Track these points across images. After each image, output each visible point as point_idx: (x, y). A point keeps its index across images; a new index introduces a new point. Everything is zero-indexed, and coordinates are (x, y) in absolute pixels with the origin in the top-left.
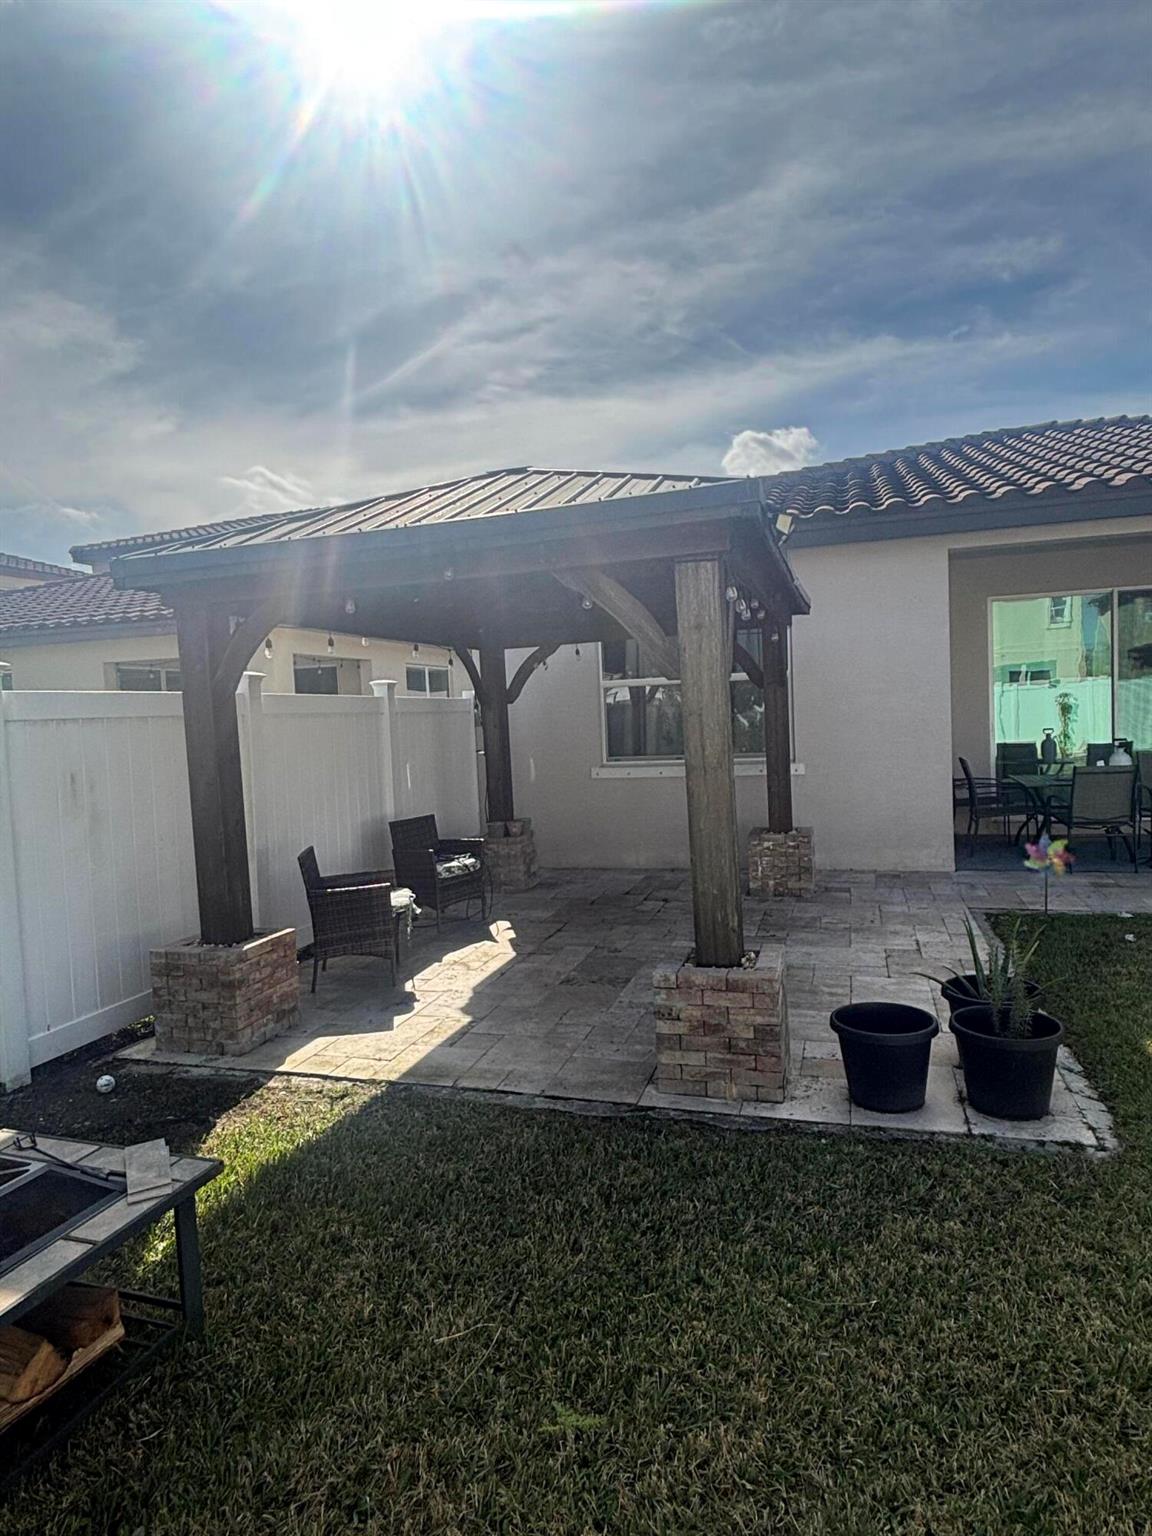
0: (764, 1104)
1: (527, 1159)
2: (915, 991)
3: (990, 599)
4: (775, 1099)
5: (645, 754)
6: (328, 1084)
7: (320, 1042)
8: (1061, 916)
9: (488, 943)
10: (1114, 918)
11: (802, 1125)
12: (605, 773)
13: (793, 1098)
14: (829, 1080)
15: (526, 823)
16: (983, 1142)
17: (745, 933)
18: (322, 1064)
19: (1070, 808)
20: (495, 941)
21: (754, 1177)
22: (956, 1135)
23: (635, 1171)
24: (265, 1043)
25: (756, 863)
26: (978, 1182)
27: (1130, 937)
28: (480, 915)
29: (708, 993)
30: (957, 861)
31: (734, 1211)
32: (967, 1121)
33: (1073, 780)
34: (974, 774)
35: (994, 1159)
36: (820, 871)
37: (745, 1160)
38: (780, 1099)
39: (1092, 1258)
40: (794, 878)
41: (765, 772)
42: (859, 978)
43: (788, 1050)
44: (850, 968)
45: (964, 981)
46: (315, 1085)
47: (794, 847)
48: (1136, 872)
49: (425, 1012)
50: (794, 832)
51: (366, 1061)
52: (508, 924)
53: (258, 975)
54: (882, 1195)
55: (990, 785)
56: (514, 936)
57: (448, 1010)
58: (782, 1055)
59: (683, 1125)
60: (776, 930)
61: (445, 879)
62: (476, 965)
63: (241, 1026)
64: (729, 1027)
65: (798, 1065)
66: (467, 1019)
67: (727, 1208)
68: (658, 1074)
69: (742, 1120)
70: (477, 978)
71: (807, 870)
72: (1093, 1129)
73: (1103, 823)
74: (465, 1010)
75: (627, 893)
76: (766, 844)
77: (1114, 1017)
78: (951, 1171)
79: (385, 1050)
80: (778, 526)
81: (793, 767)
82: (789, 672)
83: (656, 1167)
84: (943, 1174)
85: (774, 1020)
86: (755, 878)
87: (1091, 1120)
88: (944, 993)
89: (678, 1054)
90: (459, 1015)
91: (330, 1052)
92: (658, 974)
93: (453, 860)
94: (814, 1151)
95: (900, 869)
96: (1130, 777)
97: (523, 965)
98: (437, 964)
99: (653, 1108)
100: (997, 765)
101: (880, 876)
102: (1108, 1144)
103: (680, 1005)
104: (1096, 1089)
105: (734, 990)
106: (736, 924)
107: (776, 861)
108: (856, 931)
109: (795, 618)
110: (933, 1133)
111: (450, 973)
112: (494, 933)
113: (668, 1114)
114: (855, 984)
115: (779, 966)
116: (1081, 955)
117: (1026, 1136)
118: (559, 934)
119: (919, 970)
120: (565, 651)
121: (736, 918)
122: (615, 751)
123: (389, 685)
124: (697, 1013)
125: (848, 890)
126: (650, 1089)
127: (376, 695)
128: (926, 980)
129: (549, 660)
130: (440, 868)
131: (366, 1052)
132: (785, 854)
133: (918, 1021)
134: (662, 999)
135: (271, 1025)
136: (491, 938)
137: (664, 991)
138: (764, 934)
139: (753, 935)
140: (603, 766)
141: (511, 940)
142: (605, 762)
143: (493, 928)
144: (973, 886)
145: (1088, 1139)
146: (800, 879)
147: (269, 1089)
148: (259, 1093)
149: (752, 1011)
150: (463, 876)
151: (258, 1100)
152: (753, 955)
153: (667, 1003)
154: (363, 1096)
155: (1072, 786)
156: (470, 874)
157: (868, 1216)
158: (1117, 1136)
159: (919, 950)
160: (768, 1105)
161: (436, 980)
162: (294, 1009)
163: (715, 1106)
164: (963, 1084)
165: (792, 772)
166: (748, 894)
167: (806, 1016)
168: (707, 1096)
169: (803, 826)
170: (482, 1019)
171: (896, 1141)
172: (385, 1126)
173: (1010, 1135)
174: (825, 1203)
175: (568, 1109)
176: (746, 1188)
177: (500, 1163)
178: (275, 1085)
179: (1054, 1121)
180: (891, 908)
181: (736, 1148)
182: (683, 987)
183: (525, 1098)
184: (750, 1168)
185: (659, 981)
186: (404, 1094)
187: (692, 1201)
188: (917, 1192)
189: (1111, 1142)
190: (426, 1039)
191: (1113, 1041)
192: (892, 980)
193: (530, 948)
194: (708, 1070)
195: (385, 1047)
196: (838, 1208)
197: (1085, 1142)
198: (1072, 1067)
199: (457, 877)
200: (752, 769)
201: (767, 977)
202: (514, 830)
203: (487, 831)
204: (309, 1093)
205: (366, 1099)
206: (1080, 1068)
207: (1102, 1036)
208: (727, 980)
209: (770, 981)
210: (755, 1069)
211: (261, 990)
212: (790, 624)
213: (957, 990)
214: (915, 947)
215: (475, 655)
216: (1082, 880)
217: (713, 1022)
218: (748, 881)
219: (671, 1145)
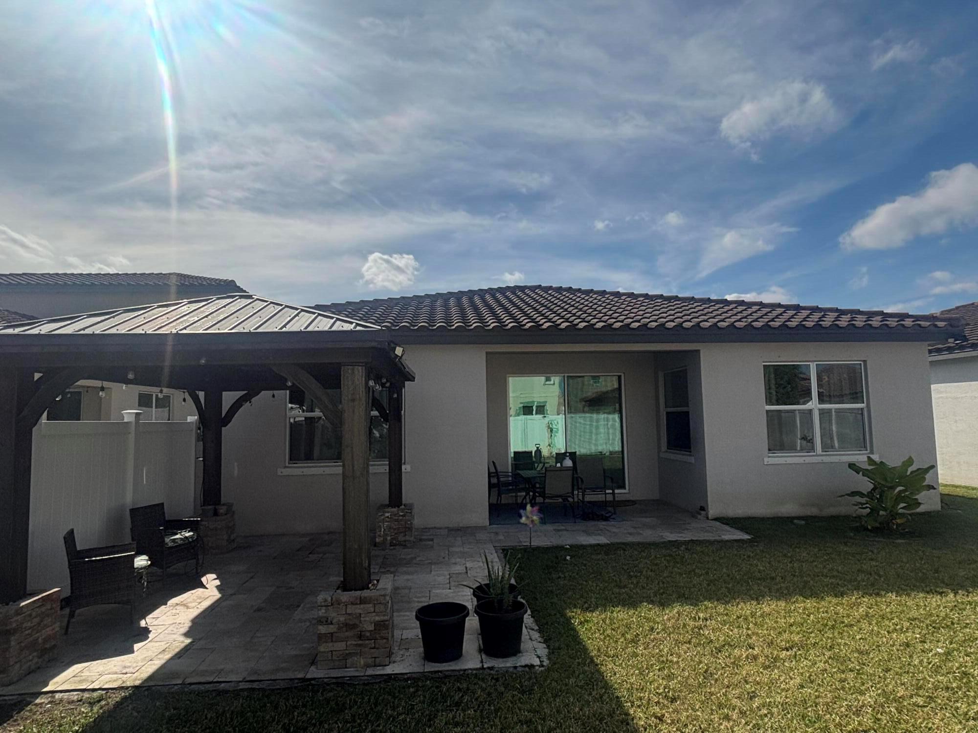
0: (378, 668)
1: (237, 717)
2: (463, 596)
3: (508, 375)
4: (384, 664)
5: (313, 460)
6: (86, 695)
7: (76, 668)
8: (538, 548)
9: (201, 590)
10: (561, 548)
11: (399, 676)
12: (286, 471)
13: (394, 662)
14: (414, 650)
15: (230, 506)
16: (489, 671)
17: (372, 570)
18: (81, 682)
19: (544, 488)
20: (207, 588)
21: (371, 706)
22: (476, 669)
23: (304, 713)
24: (29, 673)
25: (380, 527)
26: (483, 690)
27: (568, 558)
28: (194, 571)
29: (349, 606)
30: (490, 519)
31: (360, 725)
32: (482, 662)
33: (545, 473)
34: (499, 469)
35: (492, 678)
36: (418, 529)
37: (366, 698)
38: (387, 663)
39: (530, 715)
40: (402, 534)
41: (388, 471)
42: (434, 591)
43: (393, 636)
44: (429, 586)
45: (484, 587)
46: (75, 696)
47: (402, 516)
48: (575, 522)
49: (156, 639)
50: (403, 507)
51: (116, 675)
52: (214, 576)
53: (29, 624)
54: (437, 704)
55: (508, 476)
56: (219, 583)
57: (174, 636)
58: (390, 639)
59: (332, 686)
60: (390, 566)
61: (171, 548)
62: (193, 604)
63: (11, 663)
64: (361, 625)
65: (398, 644)
66: (188, 641)
67: (356, 724)
68: (318, 658)
69: (366, 678)
70: (194, 613)
71: (409, 529)
72: (539, 657)
73: (560, 496)
74: (186, 635)
75: (298, 550)
76: (387, 515)
77: (555, 600)
78: (472, 687)
79: (129, 667)
80: (396, 352)
81: (403, 467)
82: (403, 412)
83: (316, 710)
84: (468, 689)
85: (386, 618)
86: (380, 536)
87: (539, 653)
88: (474, 595)
89: (331, 644)
90: (182, 638)
91: (86, 673)
92: (320, 598)
93: (177, 534)
94: (404, 688)
95: (461, 526)
96: (571, 472)
97: (228, 602)
98: (163, 607)
99: (314, 679)
100: (512, 464)
101: (450, 530)
102: (545, 664)
103: (334, 614)
104: (543, 637)
105: (365, 603)
106: (367, 564)
107: (393, 525)
108: (435, 564)
109: (407, 383)
110: (465, 670)
111: (174, 611)
112: (205, 583)
113: (323, 681)
114: (432, 594)
115: (389, 586)
116: (544, 569)
117: (508, 665)
118: (252, 580)
119: (465, 583)
120: (265, 394)
121: (367, 562)
122: (294, 457)
123: (137, 414)
124: (342, 619)
125: (432, 540)
126: (313, 668)
127: (126, 420)
128: (469, 589)
129: (253, 400)
130: (167, 540)
131: (115, 669)
132: (396, 520)
133: (460, 610)
134: (322, 613)
135: (36, 660)
136: (203, 586)
137: (324, 608)
138: (383, 570)
139: (377, 571)
140: (286, 467)
141: (217, 587)
142: (287, 465)
143: (204, 580)
144: (497, 533)
145: (537, 662)
146: (406, 535)
147: (36, 705)
148: (28, 708)
149: (374, 614)
150: (183, 545)
151: (28, 714)
152: (375, 582)
153: (325, 615)
154: (117, 697)
155: (545, 477)
156: (190, 543)
157: (430, 715)
158: (549, 659)
159: (467, 572)
160: (381, 668)
161: (164, 617)
162: (55, 646)
163: (351, 672)
164: (481, 642)
165: (403, 470)
166: (375, 546)
167: (404, 616)
168: (346, 668)
169: (407, 502)
170: (200, 639)
171: (446, 677)
172: (135, 714)
173: (502, 665)
174: (408, 713)
175: (261, 686)
176: (367, 712)
177: (219, 723)
178: (43, 701)
179: (523, 656)
180: (454, 549)
181: (362, 693)
182: (334, 603)
183: (232, 684)
184: (369, 701)
185: (321, 602)
186: (146, 693)
187: (337, 724)
188: (454, 700)
189: (546, 662)
190: (160, 656)
191: (553, 613)
192: (452, 591)
193: (230, 591)
194: (347, 652)
195: (129, 664)
196: (415, 714)
197: (535, 664)
198: (534, 628)
199: (180, 545)
200: (381, 468)
201: (383, 593)
202: (221, 511)
203: (201, 512)
204: (71, 702)
205: (118, 699)
206: (536, 628)
207: (548, 611)
208: (361, 598)
209: (384, 596)
210: (374, 648)
211: (30, 635)
212: (404, 387)
213: (480, 592)
214: (465, 571)
215: (201, 395)
216: (549, 527)
217: (351, 623)
218: (375, 538)
219: (325, 696)
